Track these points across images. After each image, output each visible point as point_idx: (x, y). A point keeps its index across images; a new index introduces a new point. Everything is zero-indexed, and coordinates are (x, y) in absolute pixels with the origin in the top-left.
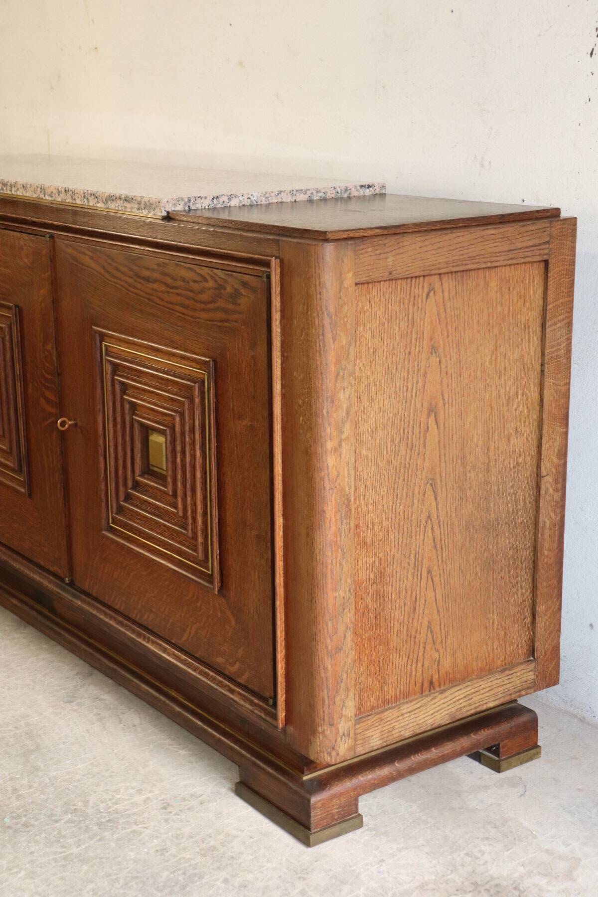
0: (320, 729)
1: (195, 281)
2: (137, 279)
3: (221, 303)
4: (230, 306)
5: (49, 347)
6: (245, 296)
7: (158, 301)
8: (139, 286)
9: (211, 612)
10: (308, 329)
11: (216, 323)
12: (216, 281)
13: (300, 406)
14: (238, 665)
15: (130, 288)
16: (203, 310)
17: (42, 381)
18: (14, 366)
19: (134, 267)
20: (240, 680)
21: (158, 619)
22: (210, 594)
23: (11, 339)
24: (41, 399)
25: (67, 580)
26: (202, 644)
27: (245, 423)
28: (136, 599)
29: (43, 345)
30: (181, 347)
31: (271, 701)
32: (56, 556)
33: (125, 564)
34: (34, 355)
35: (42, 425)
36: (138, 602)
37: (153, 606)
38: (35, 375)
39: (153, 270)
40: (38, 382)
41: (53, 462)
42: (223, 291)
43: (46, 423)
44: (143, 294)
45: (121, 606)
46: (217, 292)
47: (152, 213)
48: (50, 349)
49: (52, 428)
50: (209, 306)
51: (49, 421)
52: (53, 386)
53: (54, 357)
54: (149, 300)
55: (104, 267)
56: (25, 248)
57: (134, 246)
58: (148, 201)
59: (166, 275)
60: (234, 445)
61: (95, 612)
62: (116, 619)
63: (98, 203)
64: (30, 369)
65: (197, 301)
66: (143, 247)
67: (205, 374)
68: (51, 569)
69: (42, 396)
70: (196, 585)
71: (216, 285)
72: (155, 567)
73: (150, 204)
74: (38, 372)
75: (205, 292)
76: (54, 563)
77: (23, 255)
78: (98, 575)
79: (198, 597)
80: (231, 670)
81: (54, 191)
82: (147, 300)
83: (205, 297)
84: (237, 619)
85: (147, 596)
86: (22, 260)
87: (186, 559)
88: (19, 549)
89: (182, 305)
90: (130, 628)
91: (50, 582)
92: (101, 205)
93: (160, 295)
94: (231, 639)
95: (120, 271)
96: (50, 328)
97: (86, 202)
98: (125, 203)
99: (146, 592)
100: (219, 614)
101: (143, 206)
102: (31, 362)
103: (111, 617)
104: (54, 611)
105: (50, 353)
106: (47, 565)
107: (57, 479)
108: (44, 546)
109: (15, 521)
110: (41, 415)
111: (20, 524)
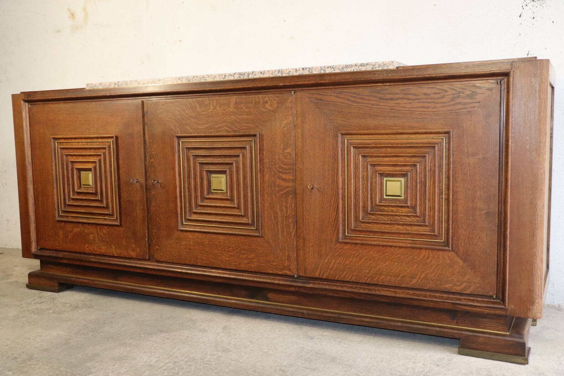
1: (435, 93)
2: (381, 101)
4: (468, 101)
5: (288, 151)
6: (481, 93)
7: (400, 109)
8: (380, 104)
9: (441, 262)
11: (453, 111)
12: (455, 90)
15: (373, 106)
16: (443, 106)
17: (281, 170)
18: (251, 167)
19: (379, 95)
20: (465, 292)
21: (388, 277)
22: (440, 253)
23: (251, 153)
24: (278, 180)
25: (296, 276)
26: (431, 281)
27: (478, 157)
28: (367, 271)
29: (283, 151)
30: (421, 128)
31: (495, 297)
32: (286, 265)
33: (358, 254)
34: (273, 157)
35: (278, 195)
36: (369, 273)
37: (384, 272)
38: (272, 168)
39: (397, 94)
40: (276, 171)
41: (287, 213)
42: (461, 94)
43: (282, 193)
44: (386, 107)
45: (351, 278)
46: (456, 96)
47: (385, 68)
48: (289, 151)
49: (287, 194)
50: (448, 104)
51: (285, 191)
52: (292, 171)
53: (294, 156)
54: (391, 109)
55: (349, 100)
56: (269, 101)
57: (378, 85)
58: (382, 63)
59: (409, 94)
60: (467, 170)
61: (327, 287)
62: (345, 286)
63: (334, 71)
64: (267, 167)
65: (437, 103)
66: (385, 84)
67: (443, 139)
68: (280, 273)
69: (279, 178)
70: (427, 251)
71: (455, 92)
72: (388, 249)
73: (384, 64)
74: (276, 166)
75: (444, 97)
76: (283, 270)
77: (267, 106)
78: (329, 266)
79: (428, 257)
80: (457, 289)
81: (292, 71)
82: (390, 110)
83: (444, 100)
84: (464, 261)
85: (378, 267)
86: (266, 108)
87: (419, 239)
88: (247, 269)
89: (423, 107)
90: (361, 288)
91: (279, 280)
92: (337, 71)
93: (403, 105)
94: (459, 272)
95: (364, 99)
96: (291, 140)
97: (323, 72)
98: (360, 68)
99: (377, 265)
100: (448, 261)
101: (377, 67)
102: (269, 162)
103: (341, 286)
104: (268, 299)
105: (290, 153)
106: (275, 272)
107: (290, 222)
108: (274, 262)
109: (244, 254)
110: (277, 189)
111: (248, 254)
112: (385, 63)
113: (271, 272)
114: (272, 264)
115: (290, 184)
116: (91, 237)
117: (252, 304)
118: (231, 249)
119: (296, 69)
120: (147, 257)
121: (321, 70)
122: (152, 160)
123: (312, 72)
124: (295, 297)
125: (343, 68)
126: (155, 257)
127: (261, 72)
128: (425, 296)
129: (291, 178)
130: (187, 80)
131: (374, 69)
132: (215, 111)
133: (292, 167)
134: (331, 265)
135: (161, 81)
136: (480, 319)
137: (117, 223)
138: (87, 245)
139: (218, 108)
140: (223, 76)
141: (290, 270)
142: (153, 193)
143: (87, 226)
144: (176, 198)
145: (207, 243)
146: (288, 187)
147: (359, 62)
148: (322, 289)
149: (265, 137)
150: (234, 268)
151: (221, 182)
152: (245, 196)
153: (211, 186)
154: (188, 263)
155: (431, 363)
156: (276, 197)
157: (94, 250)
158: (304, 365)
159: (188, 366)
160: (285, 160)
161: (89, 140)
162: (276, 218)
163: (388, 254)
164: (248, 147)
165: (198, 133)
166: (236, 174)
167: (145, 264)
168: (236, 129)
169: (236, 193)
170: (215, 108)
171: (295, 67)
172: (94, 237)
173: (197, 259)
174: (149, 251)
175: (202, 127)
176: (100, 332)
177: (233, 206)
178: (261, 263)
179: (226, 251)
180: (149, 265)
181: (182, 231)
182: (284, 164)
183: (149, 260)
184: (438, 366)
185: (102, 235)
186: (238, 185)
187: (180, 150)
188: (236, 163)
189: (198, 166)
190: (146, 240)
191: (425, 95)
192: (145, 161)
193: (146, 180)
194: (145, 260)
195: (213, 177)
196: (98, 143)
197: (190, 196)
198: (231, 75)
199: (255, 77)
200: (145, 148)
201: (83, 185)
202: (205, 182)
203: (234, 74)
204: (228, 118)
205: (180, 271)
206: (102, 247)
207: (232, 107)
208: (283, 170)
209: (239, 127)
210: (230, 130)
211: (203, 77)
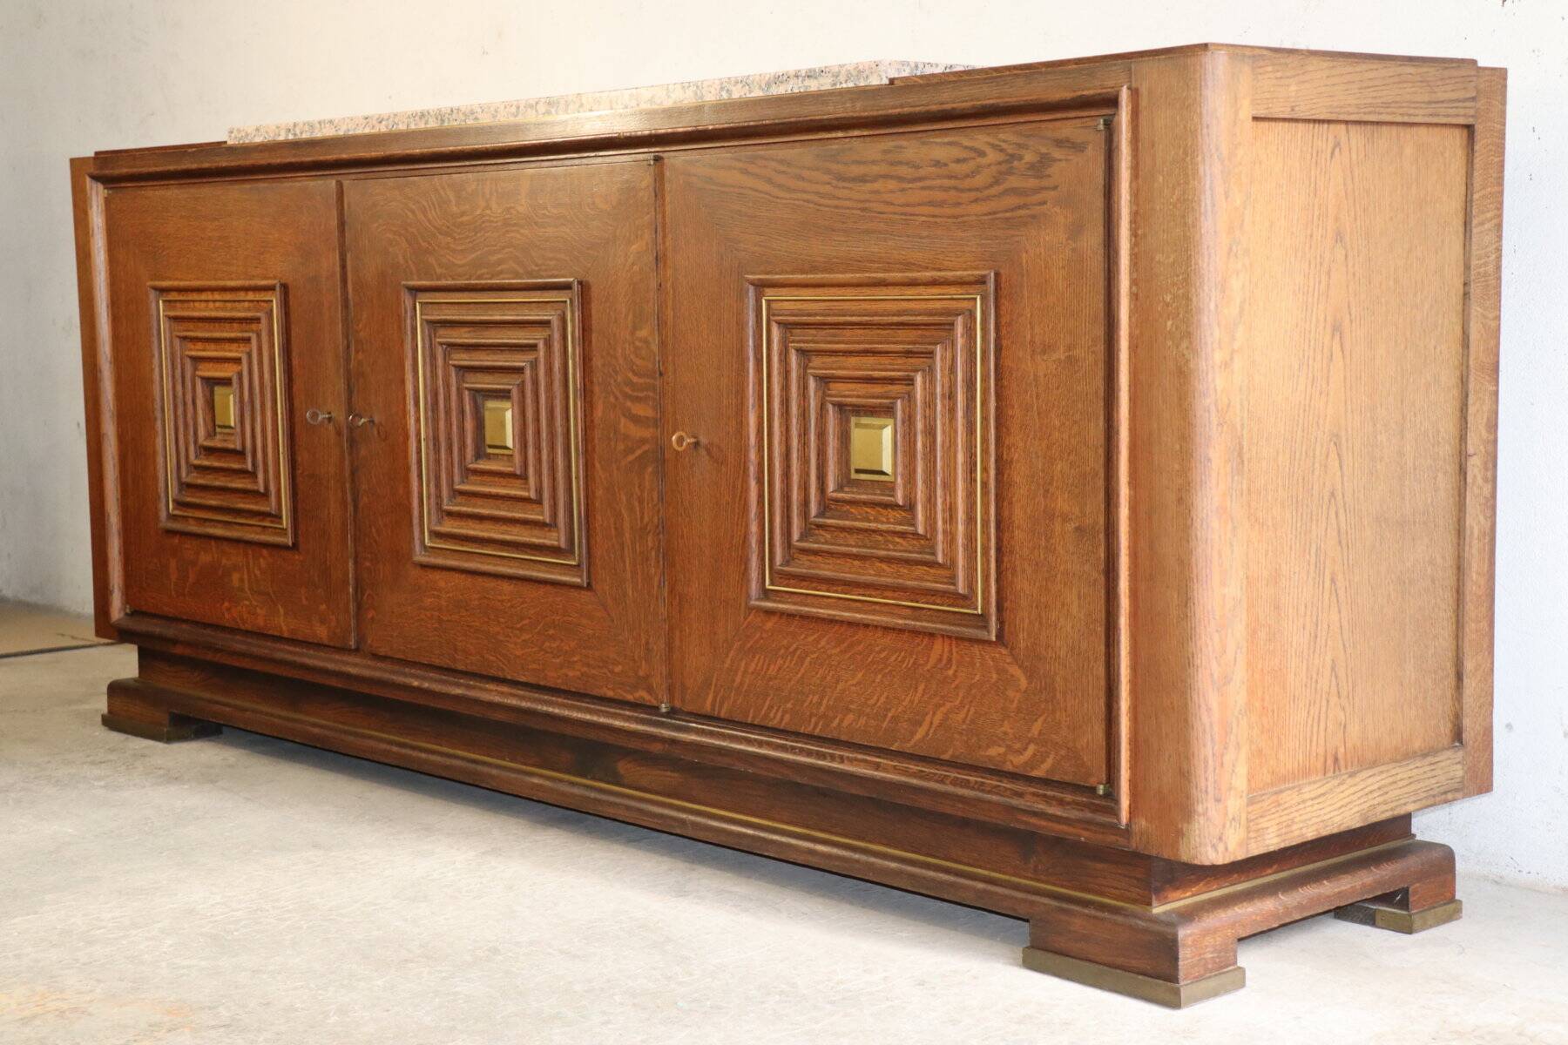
0: (1200, 808)
1: (958, 161)
2: (841, 184)
3: (1013, 182)
4: (1032, 183)
5: (643, 333)
6: (1060, 160)
7: (882, 208)
8: (840, 193)
9: (977, 678)
10: (1187, 183)
11: (998, 216)
12: (1002, 150)
13: (1167, 305)
14: (1032, 748)
15: (822, 201)
16: (976, 200)
17: (627, 390)
18: (566, 380)
19: (834, 167)
20: (1035, 773)
21: (863, 721)
22: (976, 649)
23: (565, 337)
24: (623, 421)
25: (664, 708)
26: (956, 736)
27: (1055, 356)
28: (816, 699)
29: (632, 333)
30: (927, 268)
31: (1101, 790)
32: (641, 673)
33: (795, 646)
34: (612, 352)
35: (623, 463)
36: (820, 703)
37: (852, 702)
38: (610, 384)
39: (874, 162)
40: (618, 394)
41: (642, 518)
42: (1016, 163)
43: (631, 458)
44: (848, 203)
45: (782, 719)
46: (1004, 167)
47: (862, 83)
48: (646, 335)
49: (642, 462)
50: (986, 192)
51: (638, 452)
52: (651, 394)
53: (655, 348)
54: (863, 210)
55: (770, 181)
56: (601, 185)
57: (834, 135)
58: (855, 69)
59: (900, 163)
60: (1031, 397)
61: (727, 743)
62: (770, 744)
63: (750, 92)
64: (600, 380)
65: (962, 191)
66: (851, 133)
67: (975, 299)
68: (630, 697)
69: (624, 415)
70: (947, 641)
71: (1001, 157)
72: (860, 634)
73: (860, 72)
74: (619, 379)
75: (979, 172)
76: (635, 687)
77: (597, 198)
78: (734, 681)
79: (950, 660)
80: (1016, 762)
81: (659, 93)
82: (859, 212)
83: (979, 180)
84: (1031, 674)
85: (840, 687)
86: (595, 206)
87: (927, 603)
88: (560, 683)
89: (931, 203)
90: (802, 751)
93: (888, 197)
94: (1019, 710)
95: (803, 179)
96: (648, 302)
97: (725, 95)
98: (807, 83)
99: (837, 682)
100: (995, 676)
101: (844, 80)
102: (603, 365)
104: (618, 780)
105: (646, 342)
106: (620, 693)
107: (650, 544)
108: (616, 663)
109: (553, 638)
110: (621, 447)
111: (562, 640)
112: (861, 67)
113: (610, 694)
114: (612, 672)
115: (646, 433)
116: (235, 576)
117: (576, 791)
118: (524, 622)
120: (352, 643)
121: (722, 89)
122: (361, 356)
124: (676, 775)
125: (768, 85)
126: (370, 641)
129: (651, 413)
130: (437, 119)
131: (838, 87)
132: (489, 212)
133: (652, 381)
134: (738, 679)
135: (383, 122)
136: (1089, 863)
137: (288, 541)
138: (226, 604)
139: (494, 206)
140: (513, 110)
141: (650, 690)
142: (364, 453)
143: (226, 547)
144: (408, 469)
145: (476, 603)
146: (643, 441)
147: (804, 65)
149: (595, 292)
151: (503, 425)
152: (554, 466)
153: (483, 436)
154: (436, 661)
156: (618, 469)
157: (242, 619)
160: (638, 362)
161: (228, 296)
162: (620, 533)
163: (860, 648)
164: (556, 321)
165: (453, 279)
166: (533, 401)
167: (349, 664)
168: (534, 267)
169: (534, 455)
172: (242, 580)
173: (456, 651)
174: (357, 622)
175: (463, 261)
177: (526, 494)
178: (588, 665)
179: (516, 629)
180: (356, 665)
181: (423, 566)
182: (635, 374)
183: (357, 650)
185: (258, 572)
186: (538, 432)
187: (416, 327)
188: (530, 368)
189: (453, 375)
190: (348, 593)
191: (935, 166)
192: (348, 360)
193: (348, 414)
194: (347, 650)
195: (490, 409)
196: (246, 304)
197: (439, 462)
200: (345, 320)
201: (219, 426)
202: (469, 425)
203: (537, 103)
204: (516, 235)
205: (416, 683)
206: (258, 610)
207: (523, 202)
208: (633, 391)
209: (540, 262)
210: (521, 271)
211: (472, 113)
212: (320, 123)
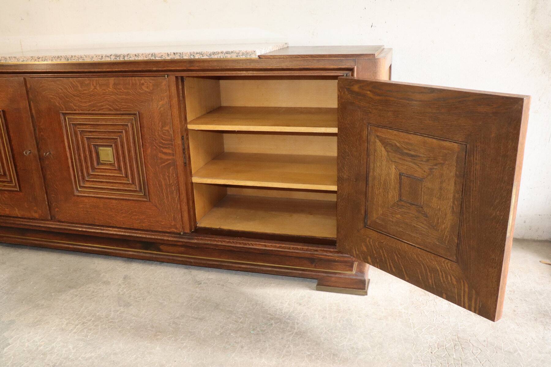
17: (161, 145)
18: (134, 142)
23: (133, 129)
24: (159, 154)
25: (182, 233)
29: (162, 128)
32: (172, 224)
34: (153, 134)
35: (160, 166)
38: (153, 143)
40: (157, 146)
41: (169, 182)
43: (163, 164)
47: (248, 57)
48: (167, 129)
49: (169, 166)
51: (166, 163)
52: (171, 146)
53: (171, 133)
56: (145, 84)
58: (245, 52)
61: (209, 242)
62: (224, 241)
63: (203, 57)
64: (149, 141)
68: (168, 231)
69: (160, 152)
73: (247, 53)
74: (157, 141)
76: (170, 228)
77: (143, 87)
81: (164, 55)
86: (143, 90)
88: (139, 227)
90: (237, 243)
91: (168, 237)
92: (205, 57)
96: (168, 119)
97: (192, 57)
98: (226, 55)
101: (241, 55)
102: (150, 138)
103: (221, 242)
104: (160, 250)
105: (168, 131)
106: (164, 230)
107: (173, 189)
108: (161, 222)
109: (136, 215)
110: (159, 161)
111: (139, 216)
112: (248, 52)
113: (160, 230)
114: (161, 224)
115: (170, 158)
118: (123, 211)
119: (168, 54)
120: (49, 218)
121: (191, 55)
122: (42, 133)
123: (182, 57)
124: (183, 248)
125: (210, 55)
126: (57, 217)
127: (135, 55)
128: (289, 249)
129: (170, 152)
130: (65, 59)
131: (239, 58)
132: (96, 90)
133: (171, 142)
135: (40, 59)
136: (333, 263)
137: (17, 189)
139: (98, 88)
140: (100, 57)
141: (176, 228)
142: (47, 162)
144: (68, 167)
145: (102, 206)
146: (169, 160)
147: (225, 50)
148: (205, 244)
149: (144, 116)
150: (128, 227)
151: (108, 155)
152: (131, 167)
153: (99, 158)
154: (86, 222)
155: (295, 302)
156: (159, 168)
158: (193, 316)
159: (95, 326)
160: (165, 137)
162: (161, 186)
164: (129, 124)
165: (82, 111)
166: (121, 148)
167: (49, 224)
168: (118, 108)
169: (123, 164)
170: (95, 88)
171: (166, 52)
173: (95, 219)
174: (50, 212)
175: (86, 105)
176: (14, 294)
177: (121, 175)
178: (151, 223)
179: (120, 213)
180: (52, 224)
181: (78, 196)
182: (163, 140)
183: (51, 220)
184: (300, 304)
185: (4, 198)
186: (124, 157)
187: (67, 125)
188: (120, 138)
189: (86, 140)
190: (46, 203)
192: (35, 134)
193: (39, 151)
194: (48, 220)
195: (100, 150)
197: (81, 165)
198: (108, 57)
199: (131, 59)
200: (33, 122)
202: (94, 155)
203: (111, 56)
204: (109, 98)
205: (80, 229)
206: (6, 209)
207: (111, 87)
208: (163, 145)
209: (120, 106)
210: (112, 109)
211: (81, 57)
212: (9, 57)
